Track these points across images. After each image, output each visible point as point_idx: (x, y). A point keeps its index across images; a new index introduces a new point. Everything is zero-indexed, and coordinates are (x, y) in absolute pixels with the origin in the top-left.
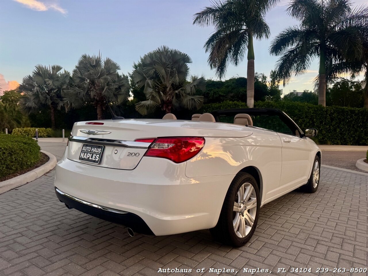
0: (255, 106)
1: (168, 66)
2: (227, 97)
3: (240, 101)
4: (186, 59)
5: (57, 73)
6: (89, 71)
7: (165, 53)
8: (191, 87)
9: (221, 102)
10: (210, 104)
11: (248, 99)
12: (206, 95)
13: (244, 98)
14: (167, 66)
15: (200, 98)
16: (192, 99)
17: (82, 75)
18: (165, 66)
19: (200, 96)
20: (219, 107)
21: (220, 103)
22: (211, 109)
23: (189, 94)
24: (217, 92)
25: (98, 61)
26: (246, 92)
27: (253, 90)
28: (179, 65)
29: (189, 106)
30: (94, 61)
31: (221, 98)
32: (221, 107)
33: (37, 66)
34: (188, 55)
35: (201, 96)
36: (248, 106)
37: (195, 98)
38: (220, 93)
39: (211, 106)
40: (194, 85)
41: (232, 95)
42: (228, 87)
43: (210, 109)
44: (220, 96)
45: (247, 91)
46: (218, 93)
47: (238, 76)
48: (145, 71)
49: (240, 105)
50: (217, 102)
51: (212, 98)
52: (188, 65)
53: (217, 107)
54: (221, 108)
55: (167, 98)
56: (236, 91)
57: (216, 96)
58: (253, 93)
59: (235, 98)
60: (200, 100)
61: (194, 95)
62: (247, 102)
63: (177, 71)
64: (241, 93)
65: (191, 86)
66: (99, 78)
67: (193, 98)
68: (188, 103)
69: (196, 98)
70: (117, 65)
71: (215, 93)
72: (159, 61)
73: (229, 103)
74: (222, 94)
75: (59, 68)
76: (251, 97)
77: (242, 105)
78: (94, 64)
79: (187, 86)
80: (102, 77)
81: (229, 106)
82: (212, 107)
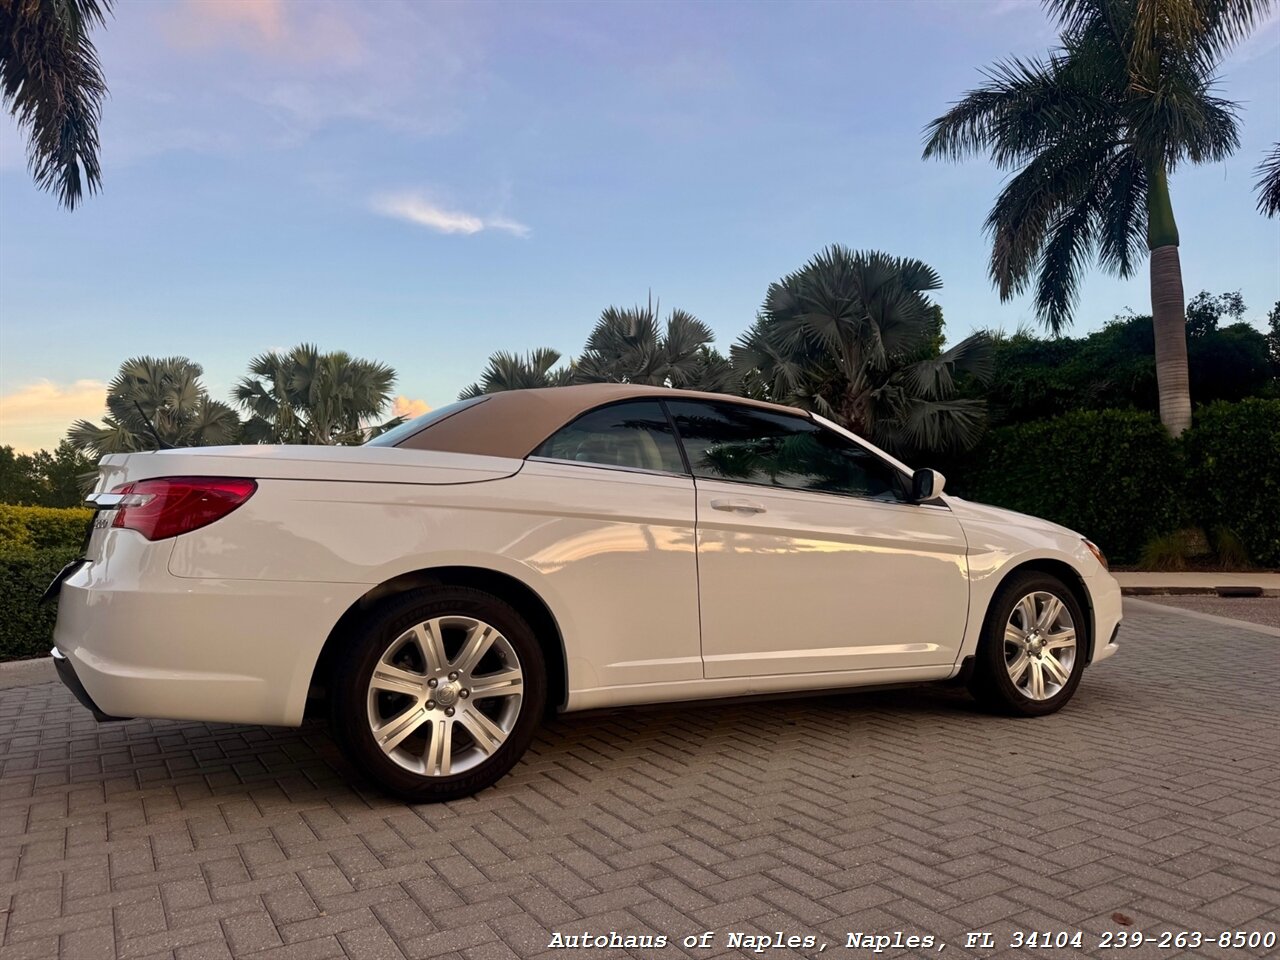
0: (1195, 422)
1: (847, 312)
2: (1082, 397)
3: (1131, 406)
4: (918, 277)
5: (546, 373)
6: (619, 357)
7: (838, 270)
8: (937, 372)
9: (1054, 417)
10: (1011, 428)
11: (1164, 397)
12: (997, 396)
13: (1147, 395)
14: (844, 310)
15: (972, 408)
16: (941, 412)
17: (597, 371)
18: (835, 310)
19: (973, 401)
20: (1045, 433)
21: (1051, 420)
22: (1016, 444)
23: (929, 398)
24: (1041, 378)
25: (645, 325)
26: (1154, 369)
27: (1184, 362)
28: (884, 301)
29: (930, 442)
30: (633, 323)
31: (1059, 401)
32: (1051, 434)
33: (496, 358)
34: (925, 263)
35: (977, 401)
36: (1165, 423)
37: (950, 408)
38: (1053, 384)
39: (1015, 434)
40: (947, 363)
41: (1104, 386)
42: (1088, 357)
43: (1011, 447)
44: (1053, 392)
45: (1158, 365)
46: (1045, 384)
47: (1128, 314)
48: (774, 336)
49: (1127, 423)
50: (1040, 419)
51: (1020, 405)
52: (932, 297)
53: (1038, 434)
54: (1054, 437)
55: (853, 417)
56: (1121, 370)
57: (1036, 395)
58: (1183, 372)
59: (1116, 399)
60: (973, 415)
61: (949, 397)
62: (1161, 408)
63: (877, 320)
64: (1139, 376)
65: (938, 368)
66: (648, 376)
67: (944, 408)
68: (928, 429)
69: (956, 410)
70: (706, 329)
71: (1030, 384)
72: (818, 300)
73: (1082, 419)
74: (1061, 387)
75: (552, 357)
76: (1176, 387)
77: (1134, 423)
78: (632, 334)
79: (922, 370)
80: (656, 368)
81: (1082, 428)
82: (1019, 436)
